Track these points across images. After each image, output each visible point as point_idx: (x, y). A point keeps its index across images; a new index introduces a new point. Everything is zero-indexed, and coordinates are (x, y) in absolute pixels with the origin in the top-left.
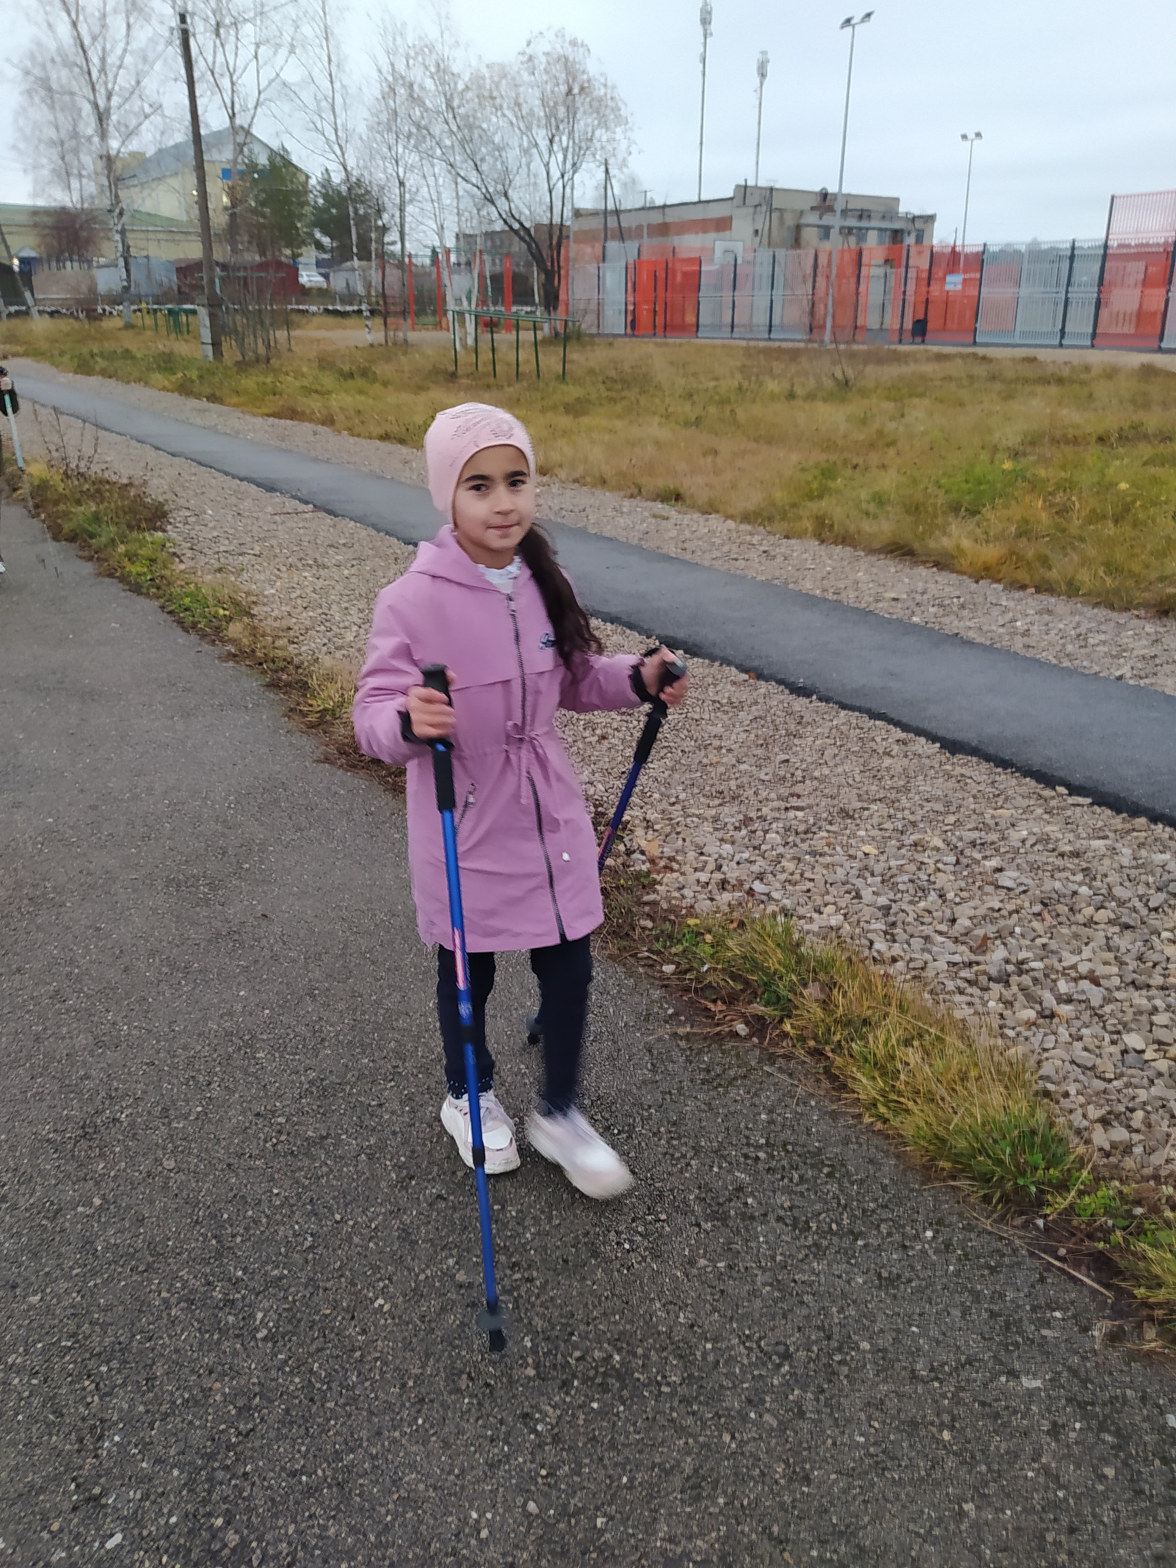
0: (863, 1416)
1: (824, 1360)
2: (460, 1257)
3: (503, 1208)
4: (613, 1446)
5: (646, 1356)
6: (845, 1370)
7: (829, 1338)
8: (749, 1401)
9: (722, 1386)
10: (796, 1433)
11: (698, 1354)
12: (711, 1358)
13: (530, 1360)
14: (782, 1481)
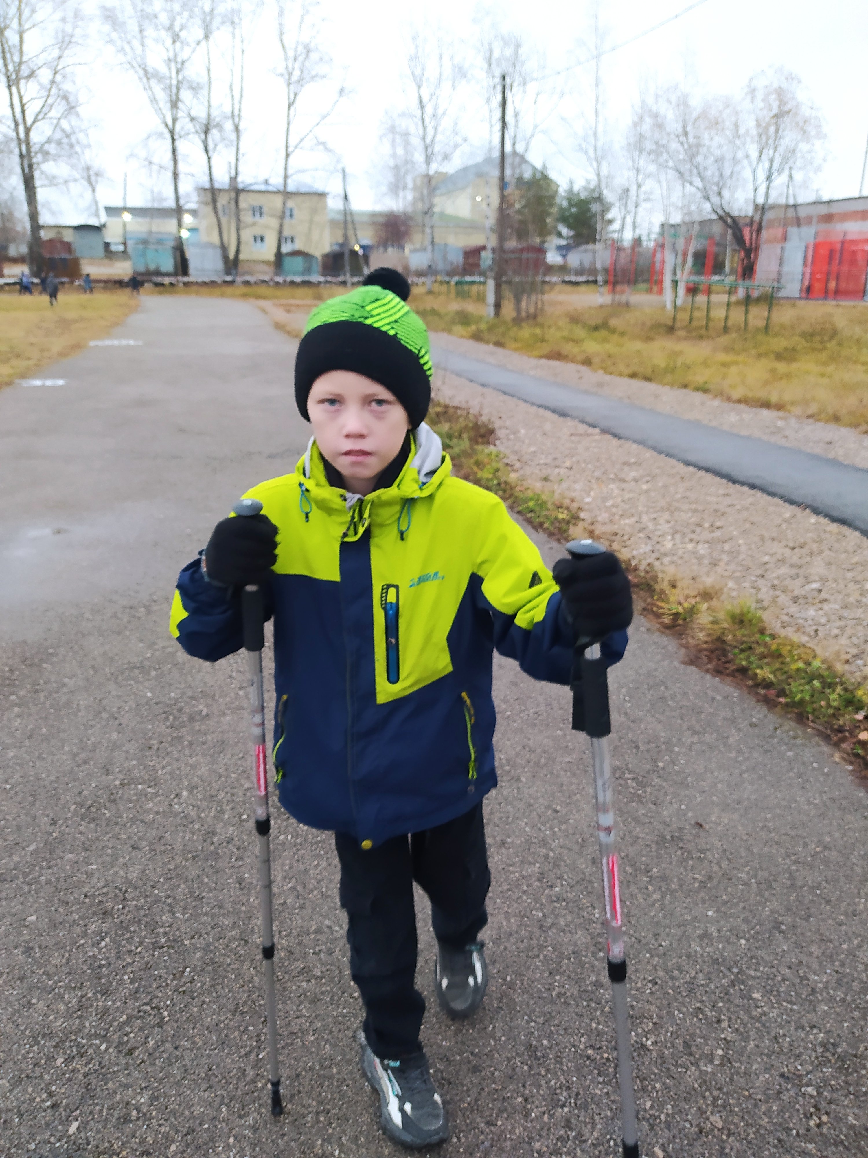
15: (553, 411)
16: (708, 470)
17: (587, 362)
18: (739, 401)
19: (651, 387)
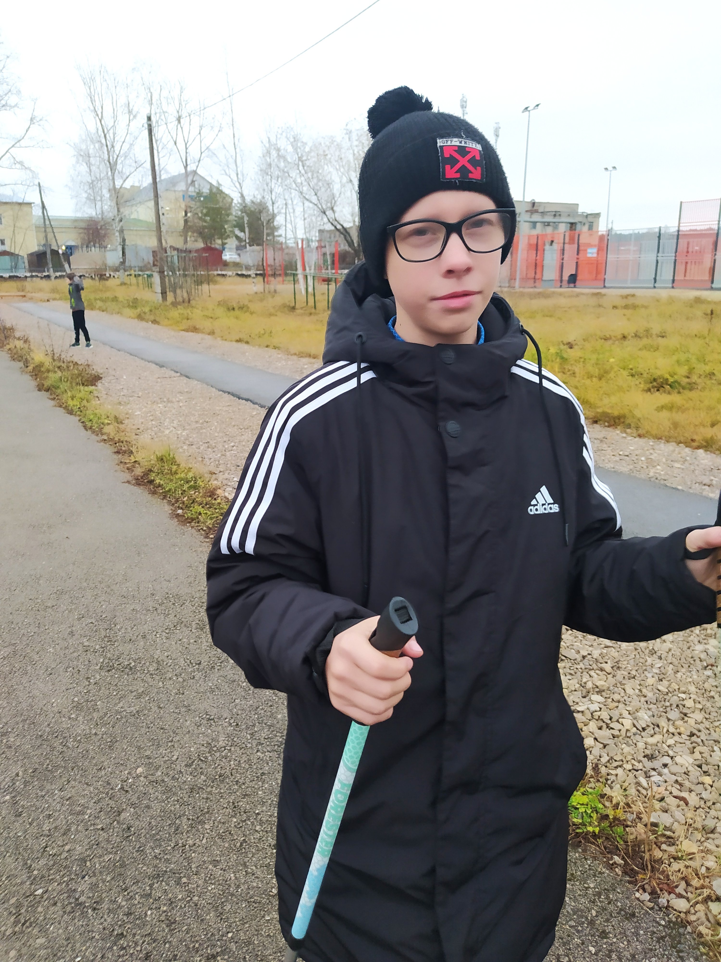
0: (216, 679)
1: (212, 665)
2: (89, 639)
3: (115, 626)
4: (116, 685)
5: (144, 664)
6: (219, 667)
7: (219, 660)
8: (176, 675)
9: (168, 671)
10: (187, 683)
11: (165, 663)
12: (169, 664)
13: (99, 665)
14: (173, 694)
15: (157, 364)
16: (229, 393)
17: (212, 333)
18: (295, 354)
19: (246, 346)
